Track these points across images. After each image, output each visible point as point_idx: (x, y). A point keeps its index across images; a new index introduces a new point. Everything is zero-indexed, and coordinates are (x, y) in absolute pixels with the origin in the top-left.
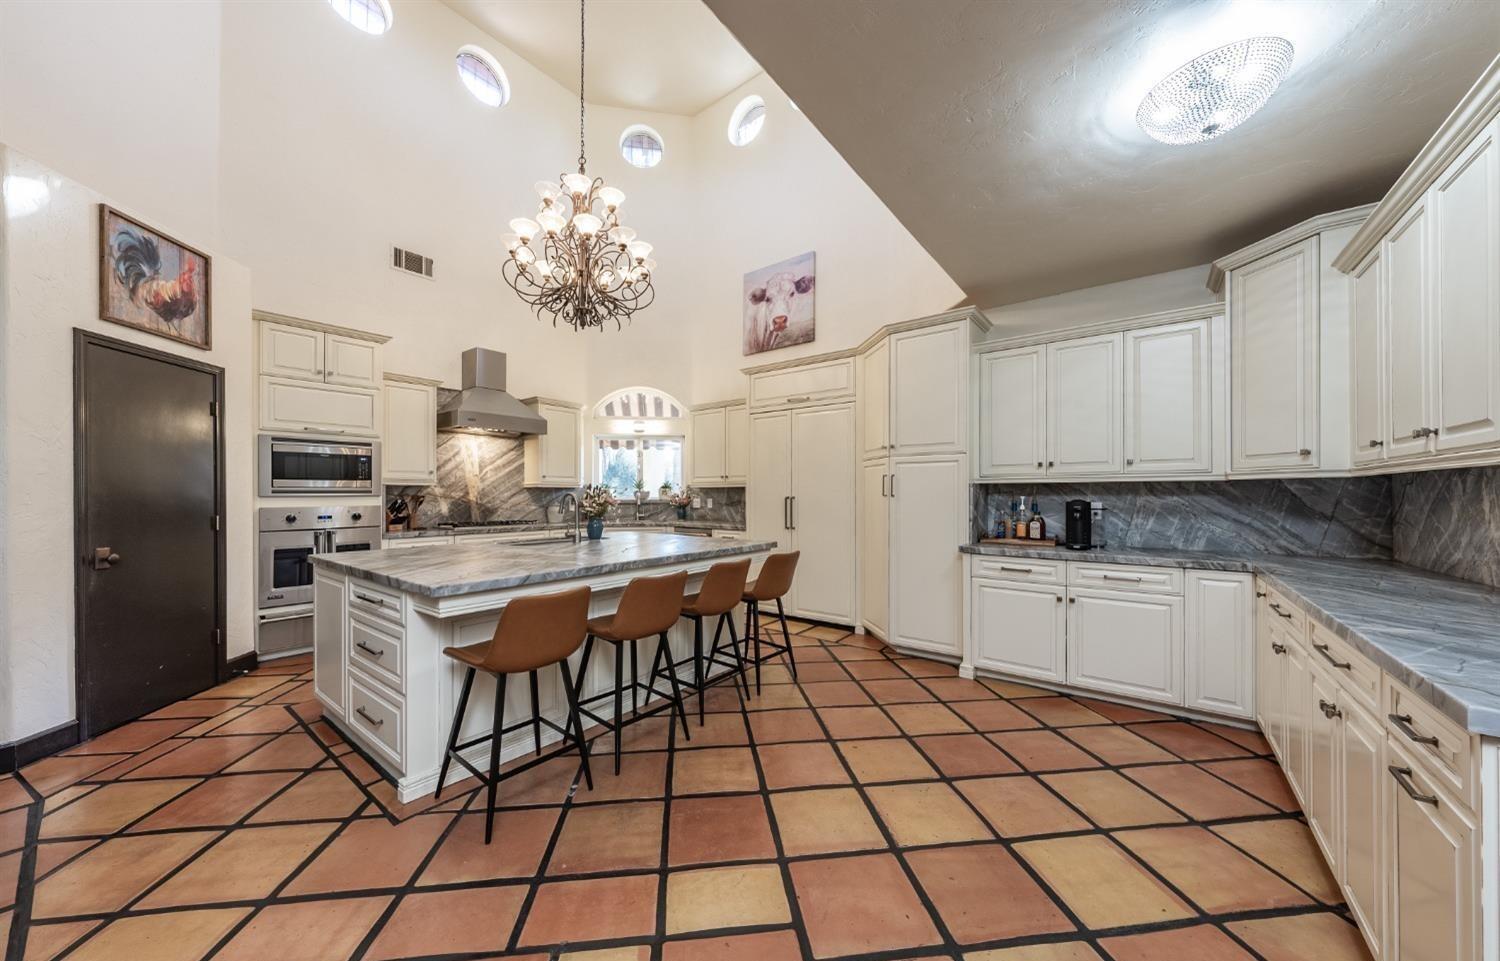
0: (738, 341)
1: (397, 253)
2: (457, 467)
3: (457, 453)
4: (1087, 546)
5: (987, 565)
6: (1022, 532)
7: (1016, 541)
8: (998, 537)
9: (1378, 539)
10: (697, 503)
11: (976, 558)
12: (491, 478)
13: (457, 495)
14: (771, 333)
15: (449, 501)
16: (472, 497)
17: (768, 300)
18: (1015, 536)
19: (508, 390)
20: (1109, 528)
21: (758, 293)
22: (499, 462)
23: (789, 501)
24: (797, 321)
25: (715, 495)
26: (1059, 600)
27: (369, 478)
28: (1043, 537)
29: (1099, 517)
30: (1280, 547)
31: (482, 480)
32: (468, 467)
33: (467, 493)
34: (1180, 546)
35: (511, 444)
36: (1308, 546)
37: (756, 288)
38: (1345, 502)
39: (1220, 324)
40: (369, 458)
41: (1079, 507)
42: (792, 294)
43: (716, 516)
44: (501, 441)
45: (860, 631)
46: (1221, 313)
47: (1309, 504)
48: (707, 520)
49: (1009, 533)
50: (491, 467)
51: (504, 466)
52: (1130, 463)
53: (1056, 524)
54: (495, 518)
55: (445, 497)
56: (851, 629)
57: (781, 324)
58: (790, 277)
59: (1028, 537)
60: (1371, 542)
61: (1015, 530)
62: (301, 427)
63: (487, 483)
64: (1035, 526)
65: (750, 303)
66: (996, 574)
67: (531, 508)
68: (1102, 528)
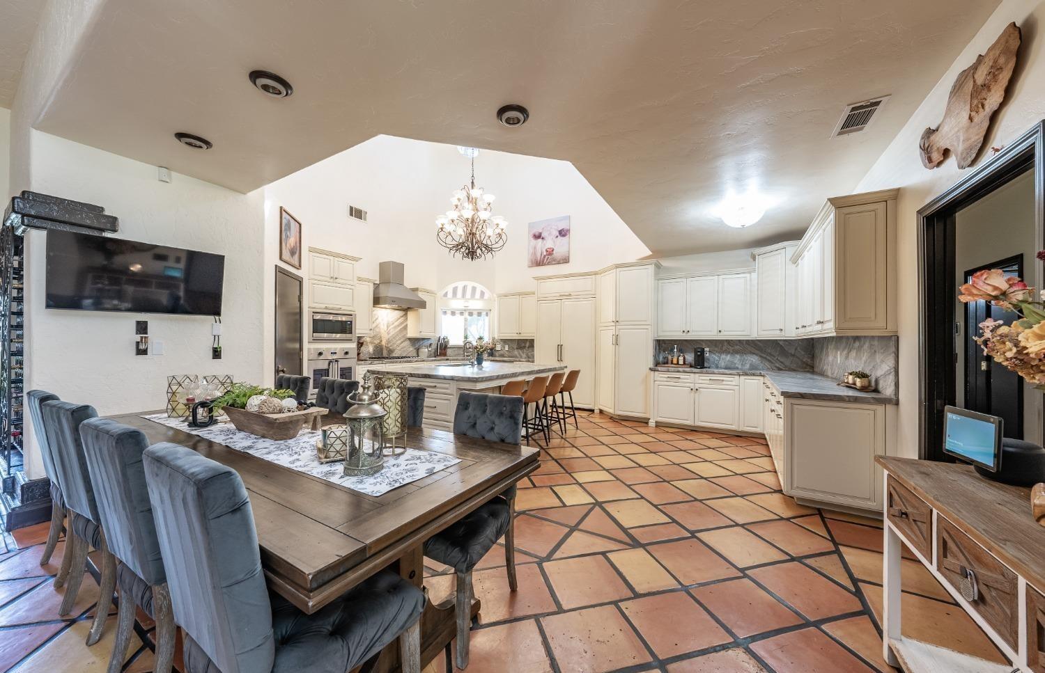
0: (525, 259)
1: (351, 208)
2: (376, 326)
3: (377, 319)
4: (703, 367)
5: (661, 376)
6: (675, 361)
7: (673, 365)
8: (664, 364)
9: (809, 363)
10: (498, 347)
11: (656, 373)
12: (393, 332)
13: (377, 342)
14: (545, 256)
15: (373, 345)
16: (384, 343)
17: (543, 238)
18: (672, 363)
19: (405, 285)
20: (711, 359)
21: (537, 234)
22: (396, 323)
23: (560, 347)
24: (559, 252)
25: (510, 343)
26: (692, 389)
27: (351, 333)
28: (684, 363)
29: (708, 355)
30: (776, 367)
31: (388, 334)
32: (382, 327)
33: (381, 341)
34: (740, 367)
35: (401, 313)
36: (786, 367)
37: (537, 231)
38: (798, 348)
39: (754, 275)
40: (351, 322)
41: (699, 350)
42: (557, 237)
43: (510, 355)
44: (397, 312)
45: (597, 411)
46: (754, 271)
47: (786, 349)
48: (505, 357)
49: (670, 362)
50: (392, 326)
51: (398, 326)
52: (720, 331)
53: (690, 357)
54: (394, 355)
55: (371, 343)
56: (592, 411)
57: (550, 252)
58: (556, 228)
59: (678, 364)
60: (807, 365)
61: (672, 361)
62: (324, 306)
63: (390, 335)
64: (681, 359)
65: (532, 239)
66: (665, 379)
67: (411, 350)
68: (709, 360)
